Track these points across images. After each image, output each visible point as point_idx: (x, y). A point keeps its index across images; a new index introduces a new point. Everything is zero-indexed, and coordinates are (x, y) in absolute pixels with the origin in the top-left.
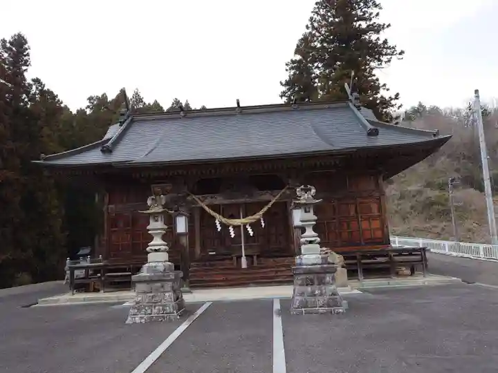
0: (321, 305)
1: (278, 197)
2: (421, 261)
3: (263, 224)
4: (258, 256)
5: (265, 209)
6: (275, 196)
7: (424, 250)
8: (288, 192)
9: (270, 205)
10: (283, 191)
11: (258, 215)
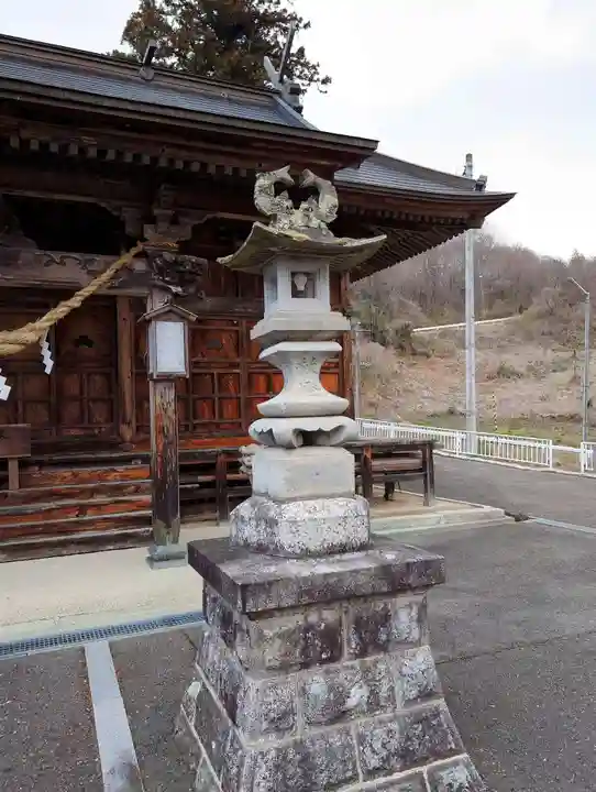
0: (374, 762)
1: (105, 277)
2: (420, 470)
3: (49, 364)
4: (23, 464)
5: (61, 311)
6: (94, 274)
7: (429, 445)
8: (140, 266)
9: (75, 302)
10: (126, 258)
11: (34, 332)
